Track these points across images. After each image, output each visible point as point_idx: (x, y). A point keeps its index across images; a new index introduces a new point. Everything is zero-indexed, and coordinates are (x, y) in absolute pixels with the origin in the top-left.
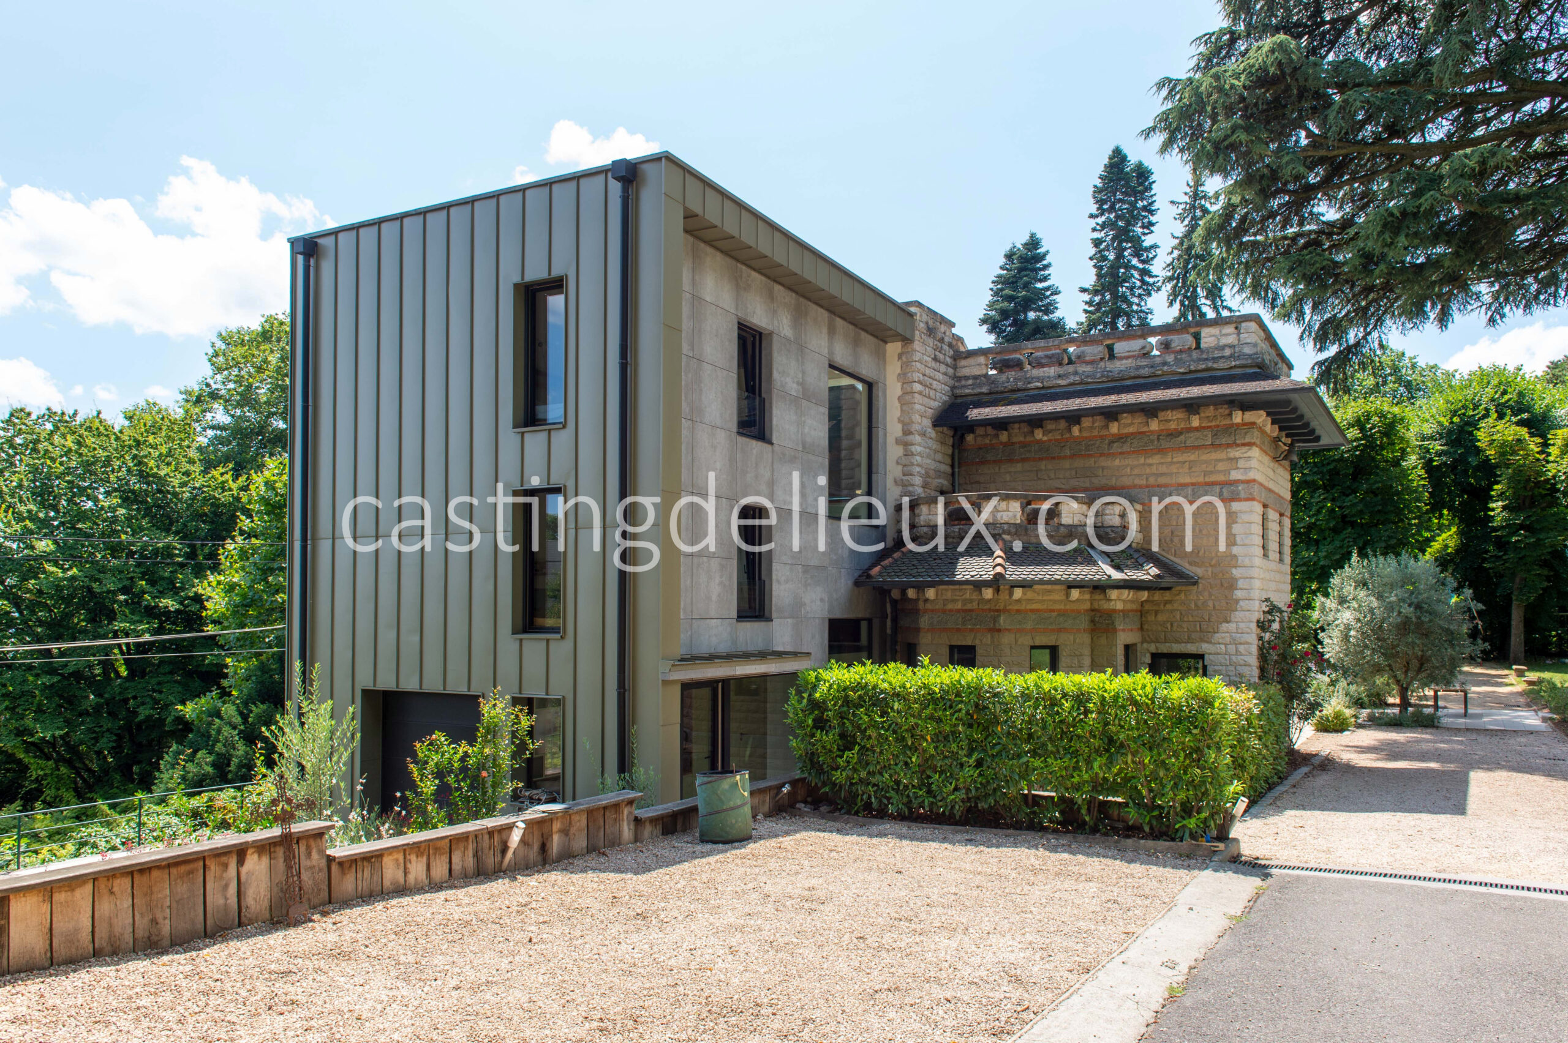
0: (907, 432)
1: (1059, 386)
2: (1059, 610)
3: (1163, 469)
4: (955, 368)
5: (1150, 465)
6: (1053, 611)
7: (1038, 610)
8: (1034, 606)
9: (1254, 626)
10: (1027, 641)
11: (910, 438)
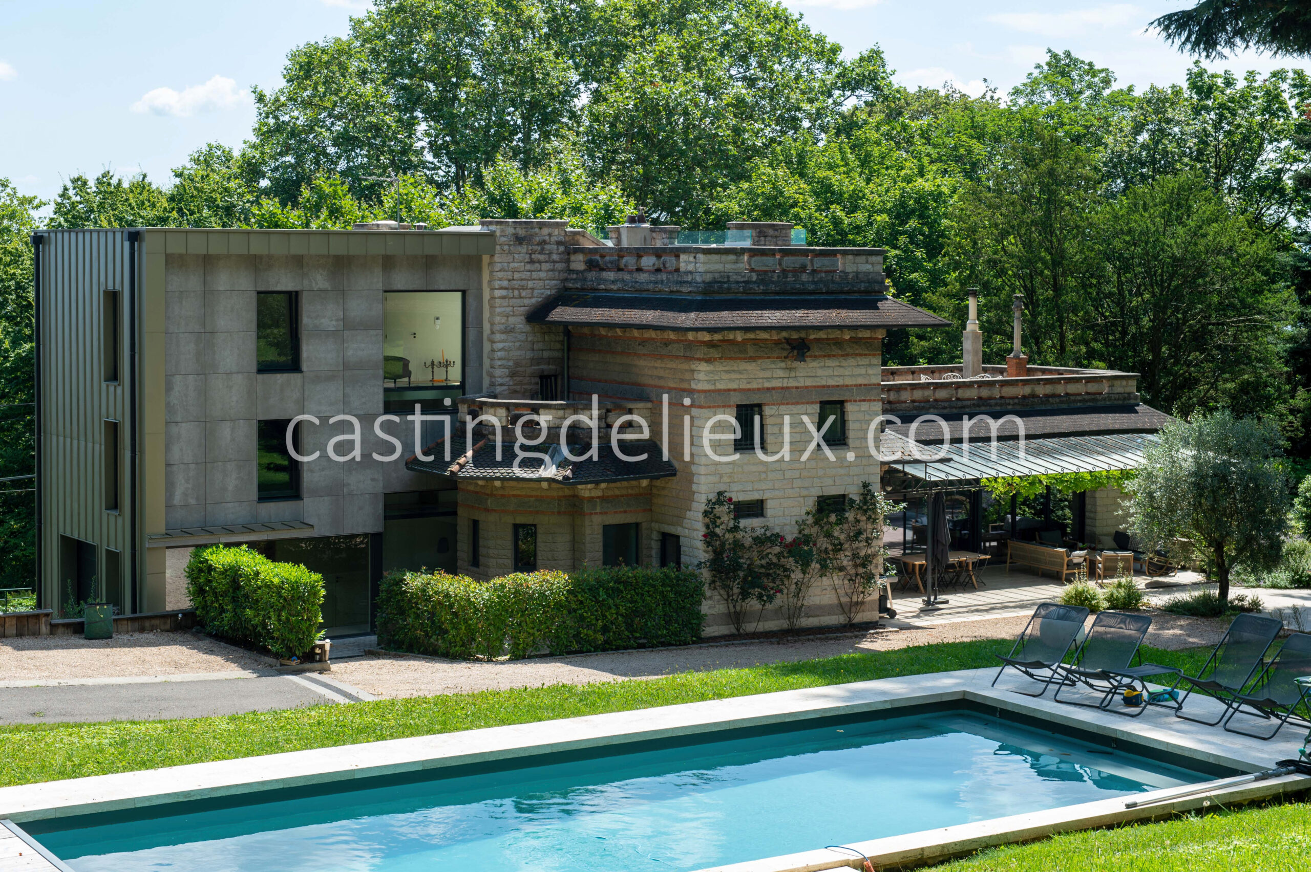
0: (493, 333)
1: (611, 290)
2: (537, 496)
3: (661, 373)
4: (568, 261)
5: (656, 368)
6: (531, 496)
7: (519, 496)
8: (515, 493)
9: (700, 516)
10: (509, 520)
11: (493, 336)
